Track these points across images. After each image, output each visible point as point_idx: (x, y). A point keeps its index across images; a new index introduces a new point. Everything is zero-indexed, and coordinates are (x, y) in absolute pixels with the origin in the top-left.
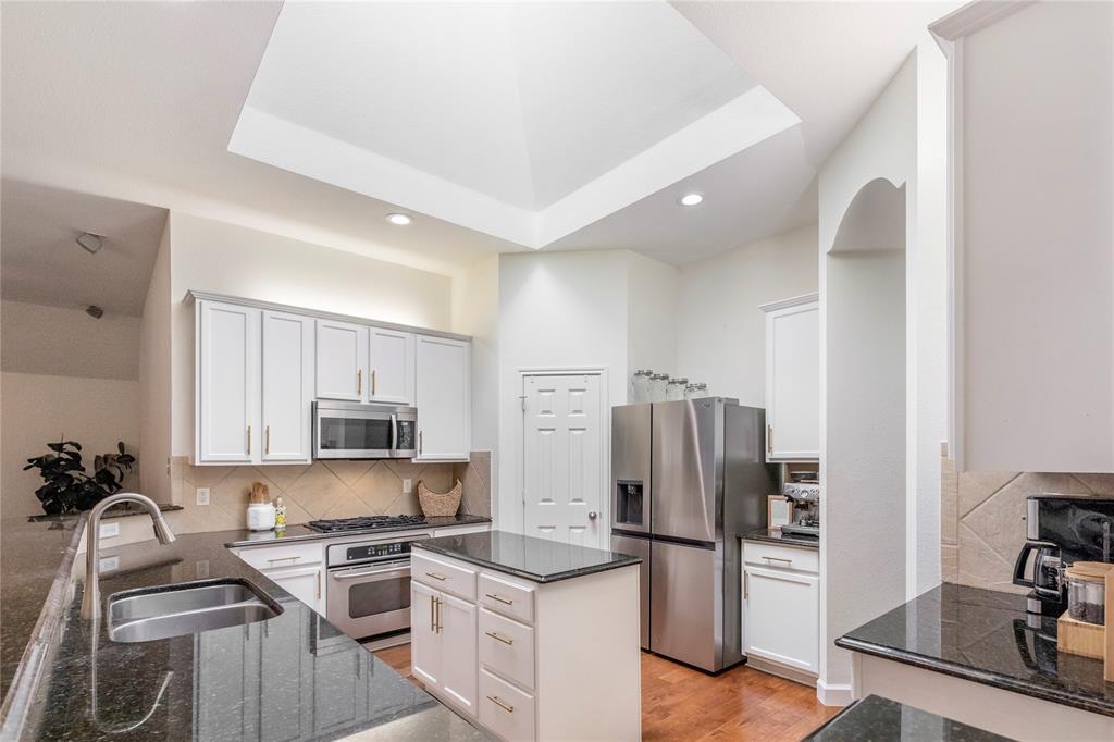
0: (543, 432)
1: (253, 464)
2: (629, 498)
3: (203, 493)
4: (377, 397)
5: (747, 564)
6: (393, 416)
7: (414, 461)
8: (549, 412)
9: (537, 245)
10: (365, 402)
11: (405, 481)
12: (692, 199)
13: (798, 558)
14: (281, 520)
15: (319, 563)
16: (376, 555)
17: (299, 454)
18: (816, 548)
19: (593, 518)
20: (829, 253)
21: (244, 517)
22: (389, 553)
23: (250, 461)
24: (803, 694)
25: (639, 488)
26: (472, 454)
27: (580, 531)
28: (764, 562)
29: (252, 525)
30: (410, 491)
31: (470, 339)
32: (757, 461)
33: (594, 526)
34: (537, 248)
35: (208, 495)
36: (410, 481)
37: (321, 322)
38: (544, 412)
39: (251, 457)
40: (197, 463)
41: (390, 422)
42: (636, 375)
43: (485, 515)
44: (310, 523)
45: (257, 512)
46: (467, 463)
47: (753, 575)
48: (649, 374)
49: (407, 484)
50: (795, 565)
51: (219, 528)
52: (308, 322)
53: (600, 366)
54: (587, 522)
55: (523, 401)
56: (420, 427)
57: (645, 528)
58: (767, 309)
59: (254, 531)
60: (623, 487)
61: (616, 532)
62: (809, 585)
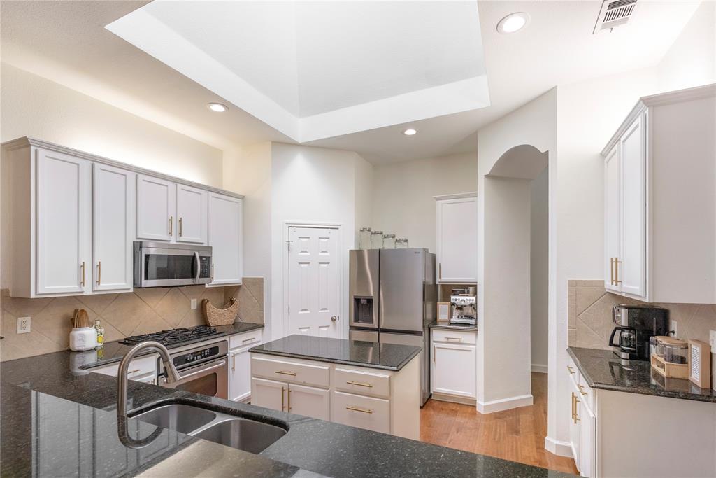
0: (302, 265)
1: (84, 294)
2: (362, 307)
3: (24, 322)
4: (183, 238)
5: (434, 342)
6: (197, 253)
7: (207, 286)
8: (306, 252)
9: (300, 140)
10: (173, 242)
11: (192, 300)
12: (410, 132)
13: (466, 337)
14: (100, 340)
15: (151, 373)
16: (193, 360)
17: (124, 284)
18: (476, 331)
19: (333, 320)
20: (486, 176)
21: (67, 339)
22: (202, 357)
23: (82, 292)
24: (470, 410)
25: (370, 301)
26: (243, 279)
27: (326, 329)
28: (446, 340)
29: (77, 345)
30: (195, 308)
31: (243, 198)
32: (431, 283)
33: (335, 325)
34: (300, 142)
35: (29, 324)
36: (195, 300)
37: (141, 177)
38: (303, 252)
39: (84, 289)
40: (33, 296)
41: (194, 257)
42: (361, 230)
43: (258, 322)
44: (125, 339)
45: (83, 336)
46: (240, 286)
47: (438, 348)
48: (369, 230)
49: (194, 303)
50: (462, 341)
51: (40, 352)
52: (131, 176)
53: (338, 223)
54: (330, 322)
55: (289, 244)
56: (214, 261)
57: (375, 325)
58: (438, 199)
59: (79, 352)
60: (358, 301)
61: (352, 328)
62: (470, 351)
